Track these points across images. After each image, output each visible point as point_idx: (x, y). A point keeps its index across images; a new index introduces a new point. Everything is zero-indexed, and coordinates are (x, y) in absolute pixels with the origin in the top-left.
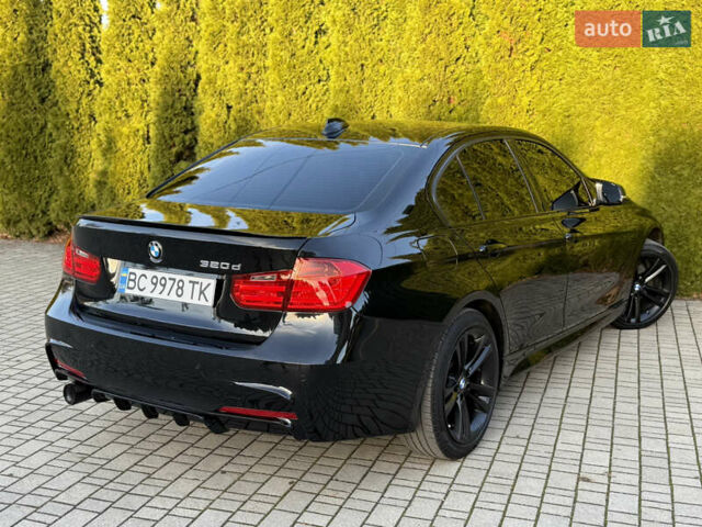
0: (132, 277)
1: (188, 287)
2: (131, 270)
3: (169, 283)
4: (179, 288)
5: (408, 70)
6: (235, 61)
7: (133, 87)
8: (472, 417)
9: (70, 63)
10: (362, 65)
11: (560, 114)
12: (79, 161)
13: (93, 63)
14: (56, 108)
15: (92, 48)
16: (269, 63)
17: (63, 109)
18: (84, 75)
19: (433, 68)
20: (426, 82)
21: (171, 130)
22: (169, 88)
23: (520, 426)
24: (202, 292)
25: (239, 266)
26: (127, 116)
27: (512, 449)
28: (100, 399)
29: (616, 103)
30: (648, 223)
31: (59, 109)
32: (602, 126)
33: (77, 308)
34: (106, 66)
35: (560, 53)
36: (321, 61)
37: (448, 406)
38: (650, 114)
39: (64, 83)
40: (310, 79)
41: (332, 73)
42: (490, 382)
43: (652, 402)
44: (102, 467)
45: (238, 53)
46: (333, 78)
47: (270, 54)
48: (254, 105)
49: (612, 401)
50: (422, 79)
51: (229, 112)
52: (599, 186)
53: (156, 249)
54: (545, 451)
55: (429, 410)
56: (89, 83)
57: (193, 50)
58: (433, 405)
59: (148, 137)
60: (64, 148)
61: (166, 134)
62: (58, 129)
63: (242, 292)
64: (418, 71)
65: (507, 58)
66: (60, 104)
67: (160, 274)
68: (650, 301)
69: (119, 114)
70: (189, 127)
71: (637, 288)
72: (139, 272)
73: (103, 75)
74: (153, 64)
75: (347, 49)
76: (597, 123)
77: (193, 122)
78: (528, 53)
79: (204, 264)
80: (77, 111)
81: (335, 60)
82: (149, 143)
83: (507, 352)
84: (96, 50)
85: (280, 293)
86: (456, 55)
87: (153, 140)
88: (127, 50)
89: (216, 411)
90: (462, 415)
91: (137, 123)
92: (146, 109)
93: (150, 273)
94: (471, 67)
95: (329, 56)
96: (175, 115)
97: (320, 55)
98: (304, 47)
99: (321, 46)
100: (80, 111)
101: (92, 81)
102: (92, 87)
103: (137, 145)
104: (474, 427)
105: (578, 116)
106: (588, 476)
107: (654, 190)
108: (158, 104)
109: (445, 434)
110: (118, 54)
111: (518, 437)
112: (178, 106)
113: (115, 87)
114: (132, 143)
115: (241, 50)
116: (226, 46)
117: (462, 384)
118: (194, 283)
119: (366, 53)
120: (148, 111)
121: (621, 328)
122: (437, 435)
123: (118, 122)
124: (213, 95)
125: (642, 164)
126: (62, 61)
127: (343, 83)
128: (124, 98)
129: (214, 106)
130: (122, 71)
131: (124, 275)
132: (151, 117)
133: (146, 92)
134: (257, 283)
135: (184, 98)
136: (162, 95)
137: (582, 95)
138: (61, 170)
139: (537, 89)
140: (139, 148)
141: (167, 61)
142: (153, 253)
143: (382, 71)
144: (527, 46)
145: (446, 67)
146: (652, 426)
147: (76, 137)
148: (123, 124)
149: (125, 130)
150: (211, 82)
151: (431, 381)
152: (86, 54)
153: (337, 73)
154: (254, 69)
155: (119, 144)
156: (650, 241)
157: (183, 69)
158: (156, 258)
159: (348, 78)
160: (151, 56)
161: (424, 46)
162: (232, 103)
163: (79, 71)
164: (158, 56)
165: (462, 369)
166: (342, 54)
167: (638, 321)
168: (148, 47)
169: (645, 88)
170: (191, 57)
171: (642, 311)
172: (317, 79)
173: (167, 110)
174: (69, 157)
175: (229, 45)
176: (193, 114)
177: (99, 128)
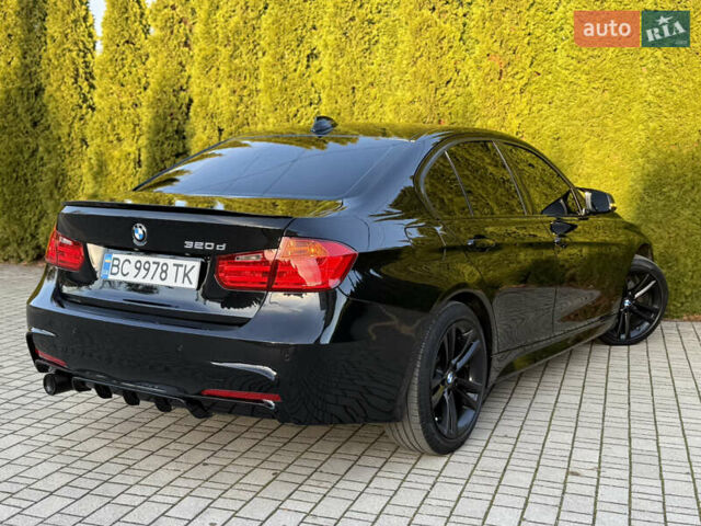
0: (116, 262)
1: (172, 270)
2: (114, 256)
3: (153, 267)
4: (163, 271)
5: (399, 93)
6: (228, 84)
7: (126, 111)
8: (460, 413)
9: (63, 88)
10: (354, 88)
11: (549, 137)
12: (70, 185)
13: (86, 88)
14: (47, 132)
15: (86, 73)
16: (261, 86)
17: (55, 133)
18: (76, 99)
19: (424, 91)
20: (417, 104)
21: (163, 153)
22: (161, 111)
23: (509, 427)
24: (186, 275)
25: (224, 246)
26: (119, 140)
27: (499, 447)
28: (81, 387)
29: (605, 125)
30: (637, 239)
31: (51, 133)
32: (591, 148)
33: (58, 296)
34: (99, 90)
35: (550, 77)
36: (313, 85)
37: (436, 398)
38: (639, 136)
39: (57, 108)
40: (301, 101)
41: (323, 96)
42: (477, 378)
43: (641, 407)
44: (81, 459)
45: (230, 76)
46: (324, 101)
47: (262, 77)
48: (246, 127)
49: (602, 407)
50: (412, 102)
51: (221, 134)
52: (587, 195)
53: (140, 232)
54: (534, 448)
55: (416, 400)
56: (81, 107)
57: (186, 74)
58: (419, 395)
59: (140, 161)
60: (54, 171)
61: (158, 158)
62: (49, 152)
63: (226, 273)
64: (409, 93)
65: (497, 81)
66: (52, 127)
67: (144, 259)
68: (640, 317)
69: (111, 138)
70: (181, 151)
71: (627, 303)
72: (122, 256)
73: (96, 100)
74: (145, 89)
75: (339, 72)
76: (587, 145)
77: (184, 146)
78: (518, 76)
79: (189, 245)
80: (69, 135)
81: (327, 83)
82: (140, 166)
83: (495, 350)
84: (90, 76)
85: (264, 273)
86: (446, 78)
87: (144, 164)
88: (120, 75)
89: (199, 394)
90: (450, 408)
91: (129, 147)
92: (138, 133)
93: (134, 258)
94: (461, 90)
95: (321, 79)
96: (167, 138)
97: (313, 78)
98: (295, 70)
99: (313, 69)
100: (73, 135)
101: (85, 106)
102: (84, 111)
103: (127, 168)
104: (462, 424)
105: (567, 139)
106: (577, 471)
107: (643, 211)
108: (150, 127)
109: (431, 425)
110: (111, 79)
111: (506, 436)
112: (170, 129)
113: (107, 110)
114: (123, 166)
115: (233, 73)
116: (218, 69)
117: (450, 378)
118: (178, 266)
119: (358, 76)
120: (140, 135)
121: (610, 344)
122: (423, 427)
123: (110, 146)
124: (204, 118)
125: (631, 186)
126: (55, 85)
127: (334, 105)
128: (115, 122)
129: (205, 129)
130: (115, 95)
131: (107, 261)
132: (143, 141)
133: (138, 117)
134: (241, 263)
135: (176, 122)
136: (154, 118)
137: (571, 118)
138: (51, 194)
139: (526, 112)
140: (129, 172)
141: (159, 84)
142: (137, 236)
143: (373, 95)
144: (516, 70)
145: (437, 89)
146: (642, 428)
147: (67, 161)
148: (114, 148)
149: (116, 153)
150: (203, 105)
151: (417, 370)
152: (79, 79)
153: (328, 96)
154: (246, 92)
155: (111, 168)
156: (638, 257)
157: (176, 93)
158: (140, 241)
159: (339, 101)
160: (143, 81)
161: (414, 69)
162: (224, 126)
163: (72, 96)
164: (151, 81)
165: (450, 362)
166: (334, 78)
167: (628, 337)
168: (141, 72)
169: (633, 111)
170: (183, 81)
171: (632, 327)
172: (308, 102)
173: (158, 133)
174: (60, 180)
175: (222, 68)
176: (184, 138)
177: (90, 152)
